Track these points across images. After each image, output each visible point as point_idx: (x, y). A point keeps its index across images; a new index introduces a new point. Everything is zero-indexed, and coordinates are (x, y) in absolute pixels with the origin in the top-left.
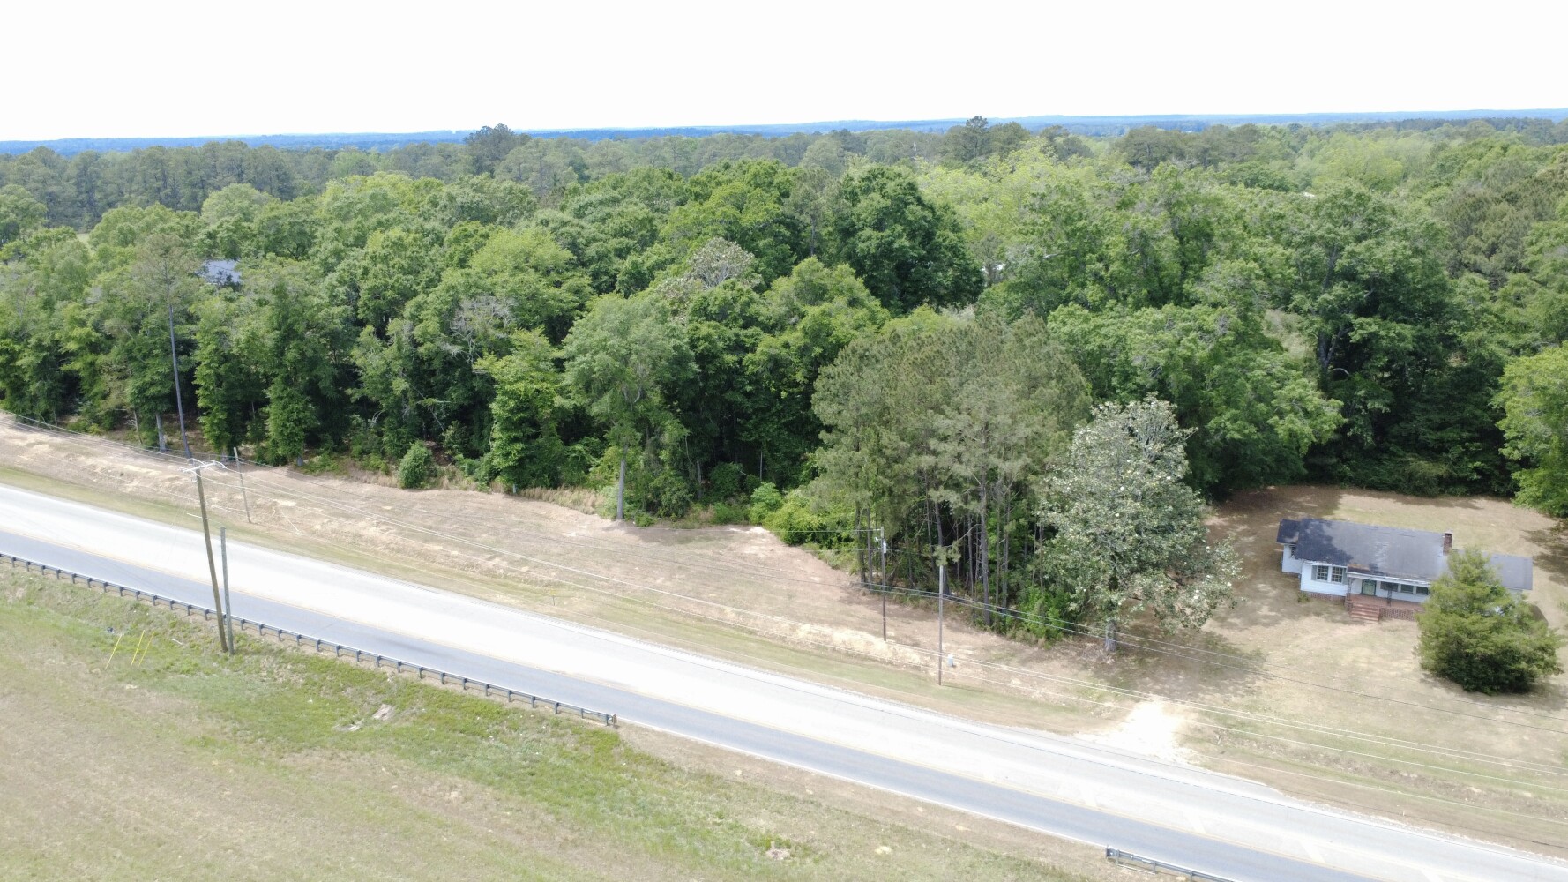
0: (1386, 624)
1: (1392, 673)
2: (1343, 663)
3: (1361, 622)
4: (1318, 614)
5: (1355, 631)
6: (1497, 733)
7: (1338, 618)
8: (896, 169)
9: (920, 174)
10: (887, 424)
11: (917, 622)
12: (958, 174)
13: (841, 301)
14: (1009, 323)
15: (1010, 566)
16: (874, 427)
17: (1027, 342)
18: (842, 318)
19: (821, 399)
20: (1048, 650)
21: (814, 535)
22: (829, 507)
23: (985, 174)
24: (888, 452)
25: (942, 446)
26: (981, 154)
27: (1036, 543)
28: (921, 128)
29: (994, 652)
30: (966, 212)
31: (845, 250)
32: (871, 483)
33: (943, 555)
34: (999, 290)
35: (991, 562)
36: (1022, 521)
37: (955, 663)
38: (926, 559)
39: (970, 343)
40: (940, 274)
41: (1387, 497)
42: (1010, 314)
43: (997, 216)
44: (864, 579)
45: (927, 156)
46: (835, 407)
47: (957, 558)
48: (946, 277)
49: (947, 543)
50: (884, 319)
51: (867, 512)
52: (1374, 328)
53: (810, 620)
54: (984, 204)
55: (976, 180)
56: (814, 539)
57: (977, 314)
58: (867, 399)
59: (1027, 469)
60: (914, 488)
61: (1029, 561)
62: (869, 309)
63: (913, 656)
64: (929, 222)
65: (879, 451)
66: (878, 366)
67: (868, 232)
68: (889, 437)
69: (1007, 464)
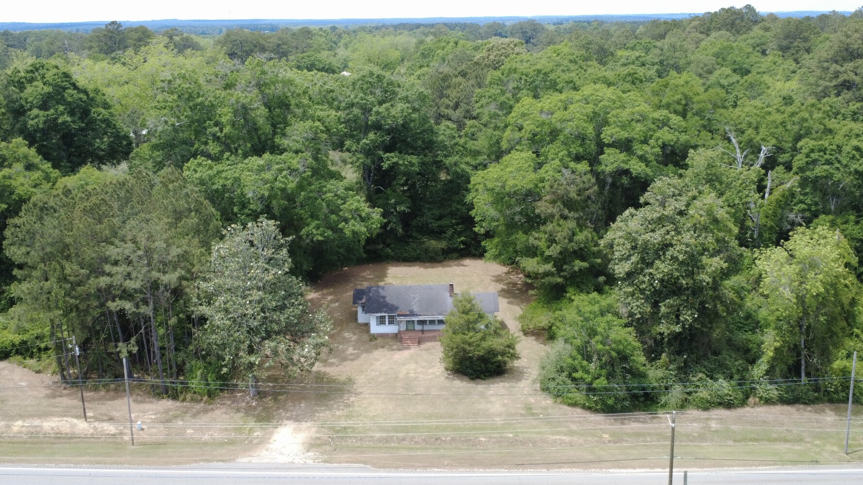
0: (423, 346)
1: (430, 377)
2: (401, 376)
3: (408, 348)
4: (383, 347)
5: (406, 353)
6: (491, 402)
7: (395, 347)
8: (53, 61)
9: (73, 65)
10: (68, 258)
11: (110, 402)
12: (104, 64)
13: (19, 167)
14: (155, 172)
15: (176, 349)
16: (58, 261)
17: (171, 186)
18: (21, 180)
19: (11, 244)
20: (210, 404)
21: (17, 350)
22: (27, 326)
23: (124, 64)
24: (72, 279)
25: (115, 269)
26: (119, 49)
27: (193, 330)
28: (69, 29)
29: (171, 413)
30: (112, 93)
31: (18, 126)
32: (60, 304)
33: (124, 349)
34: (144, 149)
35: (162, 348)
36: (181, 315)
37: (143, 427)
38: (112, 353)
39: (128, 191)
40: (98, 140)
41: (415, 266)
42: (155, 167)
43: (138, 95)
44: (63, 377)
45: (77, 52)
46: (24, 249)
47: (135, 350)
48: (103, 143)
49: (127, 340)
50: (57, 178)
51: (60, 326)
52: (395, 160)
53: (22, 417)
54: (126, 86)
55: (118, 69)
56: (18, 352)
57: (130, 168)
58: (50, 240)
59: (182, 278)
60: (96, 303)
61: (190, 343)
62: (43, 171)
63: (110, 428)
64: (84, 102)
65: (63, 279)
66: (56, 215)
67: (35, 111)
68: (70, 268)
69: (167, 275)
